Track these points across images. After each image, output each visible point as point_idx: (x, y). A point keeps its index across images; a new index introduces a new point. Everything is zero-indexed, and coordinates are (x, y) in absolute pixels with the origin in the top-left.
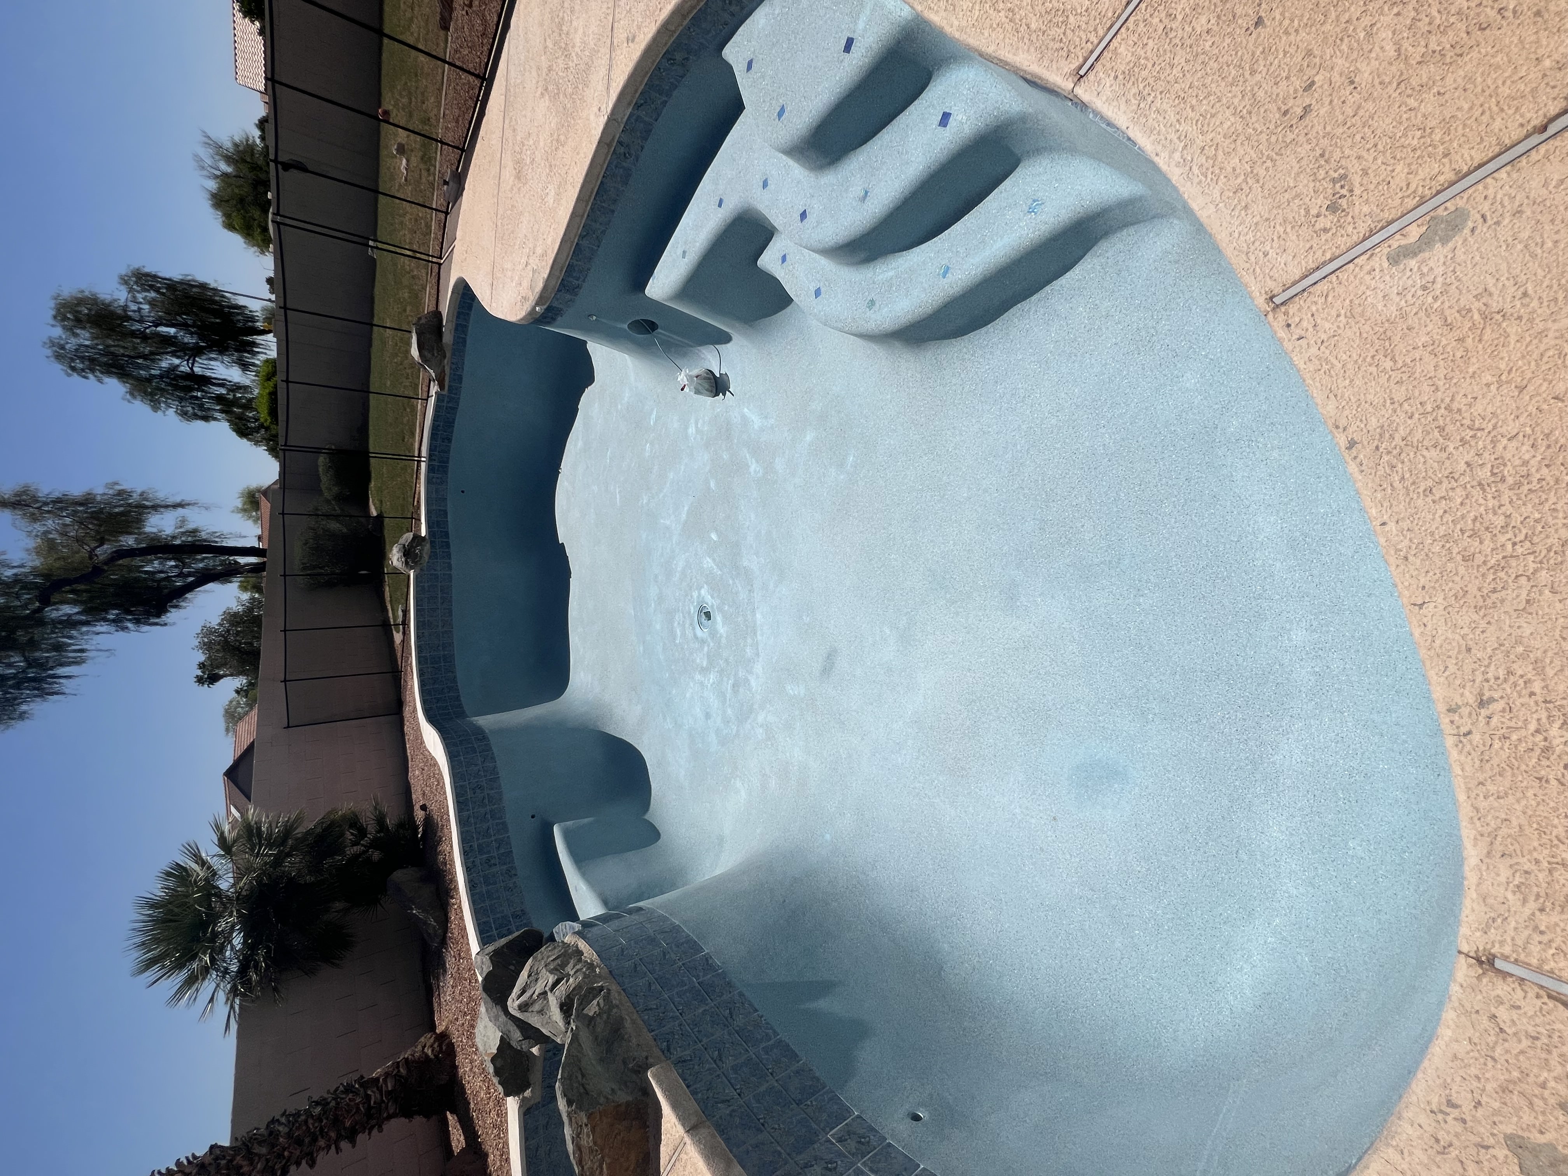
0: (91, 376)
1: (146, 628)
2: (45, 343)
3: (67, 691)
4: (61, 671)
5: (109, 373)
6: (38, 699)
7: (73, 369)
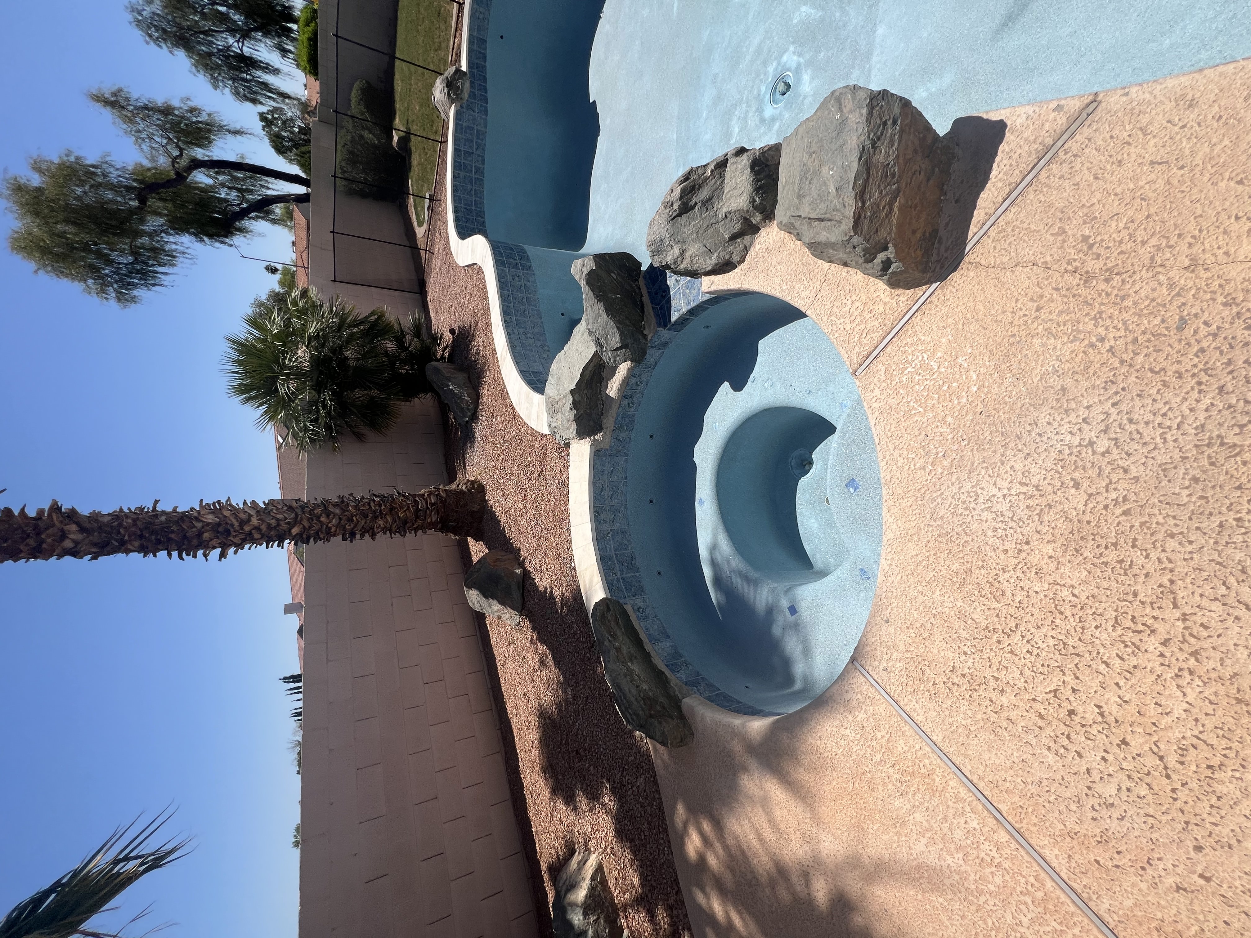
0: (164, 46)
1: (217, 245)
2: (127, 8)
3: (165, 283)
4: (159, 269)
5: (177, 45)
6: (144, 287)
7: (150, 36)
